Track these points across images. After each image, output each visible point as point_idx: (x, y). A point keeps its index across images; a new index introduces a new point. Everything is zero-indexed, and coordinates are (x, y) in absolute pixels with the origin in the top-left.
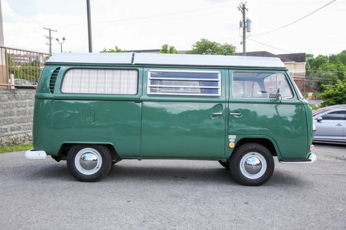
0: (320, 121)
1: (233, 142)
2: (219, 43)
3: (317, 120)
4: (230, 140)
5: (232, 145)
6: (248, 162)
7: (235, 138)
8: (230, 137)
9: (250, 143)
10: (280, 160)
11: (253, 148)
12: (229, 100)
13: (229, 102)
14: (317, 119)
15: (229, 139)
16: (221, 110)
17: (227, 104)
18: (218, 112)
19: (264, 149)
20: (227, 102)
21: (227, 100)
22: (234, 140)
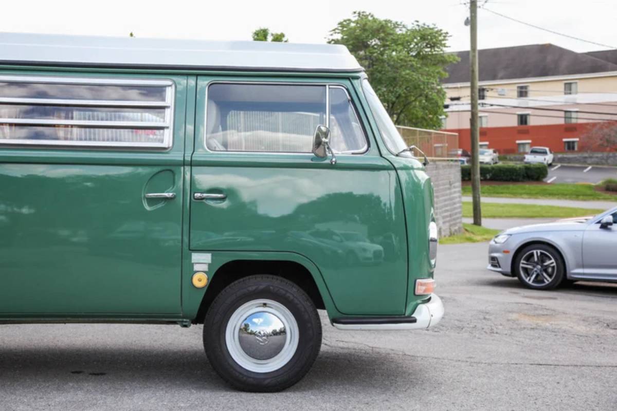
0: (609, 227)
1: (205, 272)
2: (399, 23)
3: (599, 225)
4: (196, 267)
5: (200, 280)
6: (252, 328)
7: (209, 261)
8: (196, 257)
9: (254, 276)
10: (334, 321)
11: (261, 287)
12: (193, 159)
13: (192, 164)
14: (599, 222)
15: (192, 265)
16: (171, 188)
17: (188, 168)
18: (163, 192)
19: (293, 291)
20: (187, 165)
21: (188, 159)
22: (205, 268)
